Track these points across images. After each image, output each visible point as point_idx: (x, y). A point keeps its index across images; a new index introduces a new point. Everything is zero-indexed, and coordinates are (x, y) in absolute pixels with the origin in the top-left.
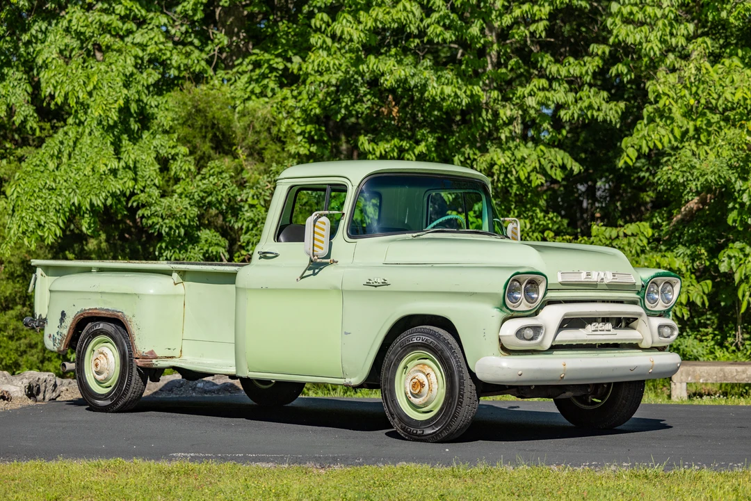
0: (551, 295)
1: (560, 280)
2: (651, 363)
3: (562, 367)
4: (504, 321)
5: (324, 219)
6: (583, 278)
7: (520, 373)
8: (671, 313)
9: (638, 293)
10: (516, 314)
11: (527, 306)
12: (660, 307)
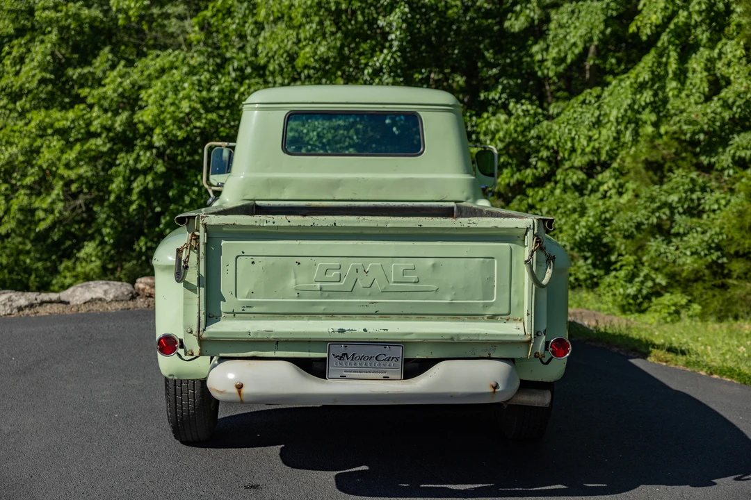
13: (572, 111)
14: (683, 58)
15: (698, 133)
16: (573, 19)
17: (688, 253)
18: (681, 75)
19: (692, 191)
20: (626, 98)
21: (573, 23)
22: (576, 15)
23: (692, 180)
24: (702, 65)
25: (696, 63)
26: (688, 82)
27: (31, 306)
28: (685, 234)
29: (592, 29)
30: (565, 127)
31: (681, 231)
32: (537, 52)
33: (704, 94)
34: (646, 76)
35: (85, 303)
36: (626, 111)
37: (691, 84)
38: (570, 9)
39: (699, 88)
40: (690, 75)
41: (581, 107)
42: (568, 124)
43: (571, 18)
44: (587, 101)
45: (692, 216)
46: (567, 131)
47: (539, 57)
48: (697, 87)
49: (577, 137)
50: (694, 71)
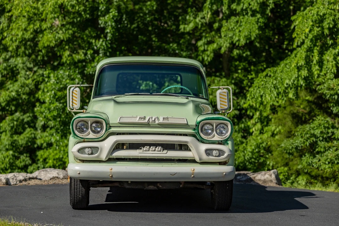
0: (113, 130)
1: (118, 121)
2: (191, 172)
3: (109, 170)
4: (77, 143)
5: (77, 89)
6: (137, 120)
7: (78, 172)
8: (229, 142)
9: (194, 129)
10: (86, 140)
11: (94, 136)
12: (217, 138)
13: (260, 80)
14: (321, 53)
15: (334, 95)
16: (237, 26)
17: (327, 163)
18: (321, 63)
19: (328, 128)
20: (295, 73)
21: (237, 28)
22: (239, 24)
23: (327, 121)
24: (332, 57)
25: (328, 56)
26: (325, 67)
27: (25, 180)
28: (324, 152)
29: (250, 32)
30: (257, 89)
31: (322, 150)
32: (201, 46)
33: (334, 73)
34: (302, 62)
35: (51, 179)
36: (294, 81)
37: (327, 68)
38: (235, 20)
39: (331, 70)
40: (325, 62)
41: (266, 78)
42: (259, 87)
43: (236, 26)
44: (269, 75)
45: (328, 142)
46: (258, 91)
47: (202, 49)
48: (330, 69)
49: (264, 95)
50: (328, 61)
